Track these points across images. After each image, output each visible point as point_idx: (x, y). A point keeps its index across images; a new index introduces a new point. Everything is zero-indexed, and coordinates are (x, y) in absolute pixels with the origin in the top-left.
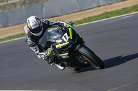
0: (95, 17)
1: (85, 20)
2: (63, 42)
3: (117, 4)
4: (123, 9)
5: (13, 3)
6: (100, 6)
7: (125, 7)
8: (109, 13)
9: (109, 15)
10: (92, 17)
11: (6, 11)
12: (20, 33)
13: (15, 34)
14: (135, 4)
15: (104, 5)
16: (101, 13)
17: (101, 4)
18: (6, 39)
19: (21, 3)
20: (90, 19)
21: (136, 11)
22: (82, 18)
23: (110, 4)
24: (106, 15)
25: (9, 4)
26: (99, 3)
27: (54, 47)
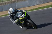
0: (36, 9)
1: (32, 10)
2: (22, 17)
3: (44, 4)
4: (46, 6)
5: (5, 3)
6: (37, 5)
7: (47, 5)
8: (41, 7)
9: (41, 8)
10: (34, 9)
11: (2, 5)
12: (7, 14)
13: (5, 14)
14: (51, 4)
15: (39, 4)
16: (38, 7)
17: (38, 4)
18: (2, 16)
19: (8, 3)
20: (33, 9)
21: (51, 7)
22: (31, 9)
23: (41, 4)
24: (40, 8)
25: (3, 3)
26: (37, 3)
27: (19, 19)
